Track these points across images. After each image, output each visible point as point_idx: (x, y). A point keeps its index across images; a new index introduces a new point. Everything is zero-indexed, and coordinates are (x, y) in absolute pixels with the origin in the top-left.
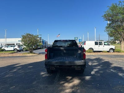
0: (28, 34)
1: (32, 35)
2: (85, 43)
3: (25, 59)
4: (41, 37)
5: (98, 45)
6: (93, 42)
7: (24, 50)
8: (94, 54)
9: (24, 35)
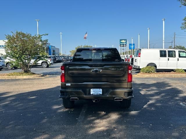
0: (18, 34)
1: (28, 36)
2: (140, 54)
3: (15, 84)
4: (47, 41)
5: (167, 57)
6: (157, 52)
7: (10, 67)
8: (156, 75)
9: (12, 35)
